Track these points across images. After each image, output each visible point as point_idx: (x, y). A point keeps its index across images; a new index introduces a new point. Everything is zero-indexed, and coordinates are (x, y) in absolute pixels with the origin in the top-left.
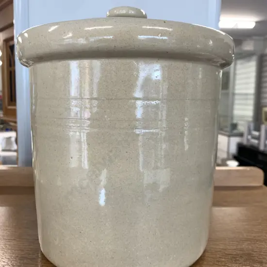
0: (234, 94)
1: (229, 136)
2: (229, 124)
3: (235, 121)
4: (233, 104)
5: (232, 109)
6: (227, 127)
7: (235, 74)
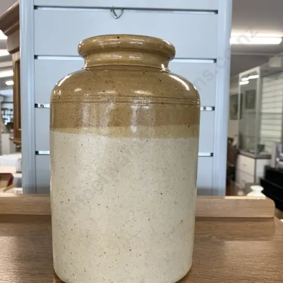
0: (261, 114)
1: (256, 158)
2: (255, 145)
3: (262, 143)
4: (259, 124)
5: (259, 129)
6: (253, 148)
7: (261, 93)
